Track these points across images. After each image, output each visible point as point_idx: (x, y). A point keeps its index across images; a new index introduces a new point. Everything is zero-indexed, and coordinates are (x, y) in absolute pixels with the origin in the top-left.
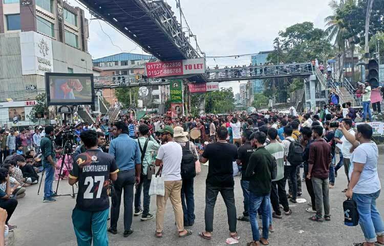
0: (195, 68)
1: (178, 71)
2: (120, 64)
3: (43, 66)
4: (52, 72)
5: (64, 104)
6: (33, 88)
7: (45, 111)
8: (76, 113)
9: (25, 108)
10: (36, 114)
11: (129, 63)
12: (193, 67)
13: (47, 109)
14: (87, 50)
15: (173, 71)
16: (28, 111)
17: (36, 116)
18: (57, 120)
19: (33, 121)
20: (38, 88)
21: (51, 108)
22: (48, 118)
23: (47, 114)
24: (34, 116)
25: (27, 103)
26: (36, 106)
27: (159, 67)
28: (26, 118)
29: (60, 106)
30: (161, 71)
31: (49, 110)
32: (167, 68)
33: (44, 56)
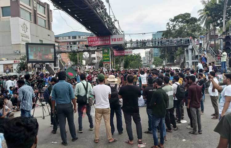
0: (118, 41)
1: (107, 42)
2: (71, 38)
3: (24, 38)
4: (30, 42)
5: (37, 62)
6: (18, 52)
7: (26, 67)
8: (44, 68)
9: (13, 65)
11: (77, 37)
14: (51, 29)
15: (104, 42)
16: (15, 67)
18: (33, 72)
19: (18, 72)
20: (21, 52)
22: (27, 71)
23: (27, 68)
24: (19, 69)
25: (15, 62)
26: (20, 64)
27: (96, 39)
28: (14, 71)
29: (35, 63)
30: (97, 42)
31: (28, 66)
32: (100, 41)
33: (25, 32)
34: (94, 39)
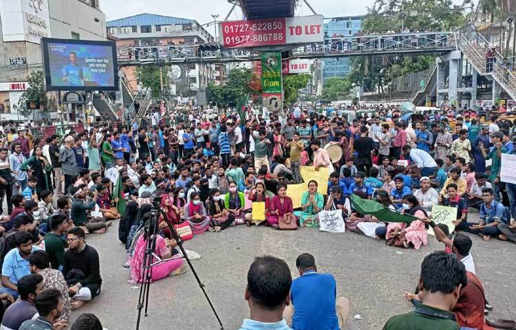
0: (307, 33)
1: (277, 37)
2: (139, 29)
3: (35, 28)
4: (49, 36)
5: (73, 89)
6: (21, 62)
7: (41, 100)
8: (90, 103)
9: (11, 94)
10: (28, 104)
11: (153, 28)
12: (303, 30)
13: (43, 95)
14: (97, 6)
15: (268, 37)
16: (15, 99)
17: (29, 107)
18: (61, 114)
19: (23, 113)
20: (29, 62)
21: (50, 95)
22: (46, 110)
23: (44, 103)
24: (25, 106)
25: (13, 86)
26: (27, 91)
27: (244, 29)
28: (12, 109)
29: (65, 92)
30: (248, 36)
31: (47, 98)
32: (257, 33)
33: (36, 12)
34: (239, 28)
